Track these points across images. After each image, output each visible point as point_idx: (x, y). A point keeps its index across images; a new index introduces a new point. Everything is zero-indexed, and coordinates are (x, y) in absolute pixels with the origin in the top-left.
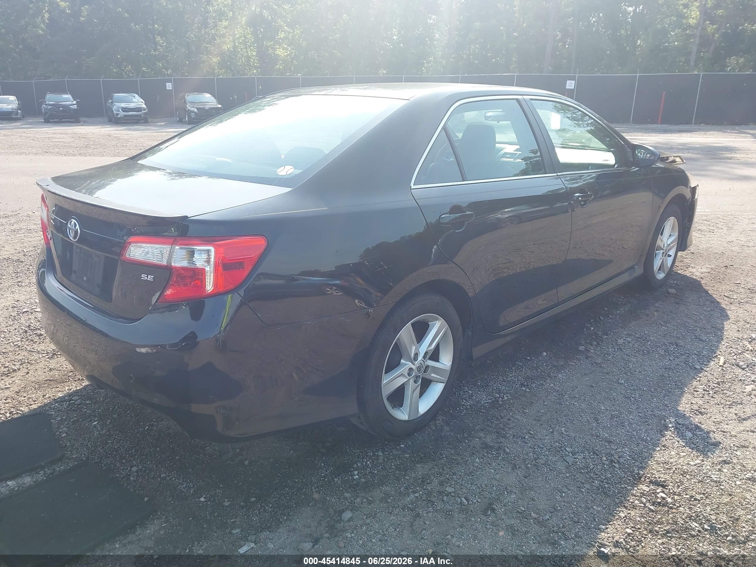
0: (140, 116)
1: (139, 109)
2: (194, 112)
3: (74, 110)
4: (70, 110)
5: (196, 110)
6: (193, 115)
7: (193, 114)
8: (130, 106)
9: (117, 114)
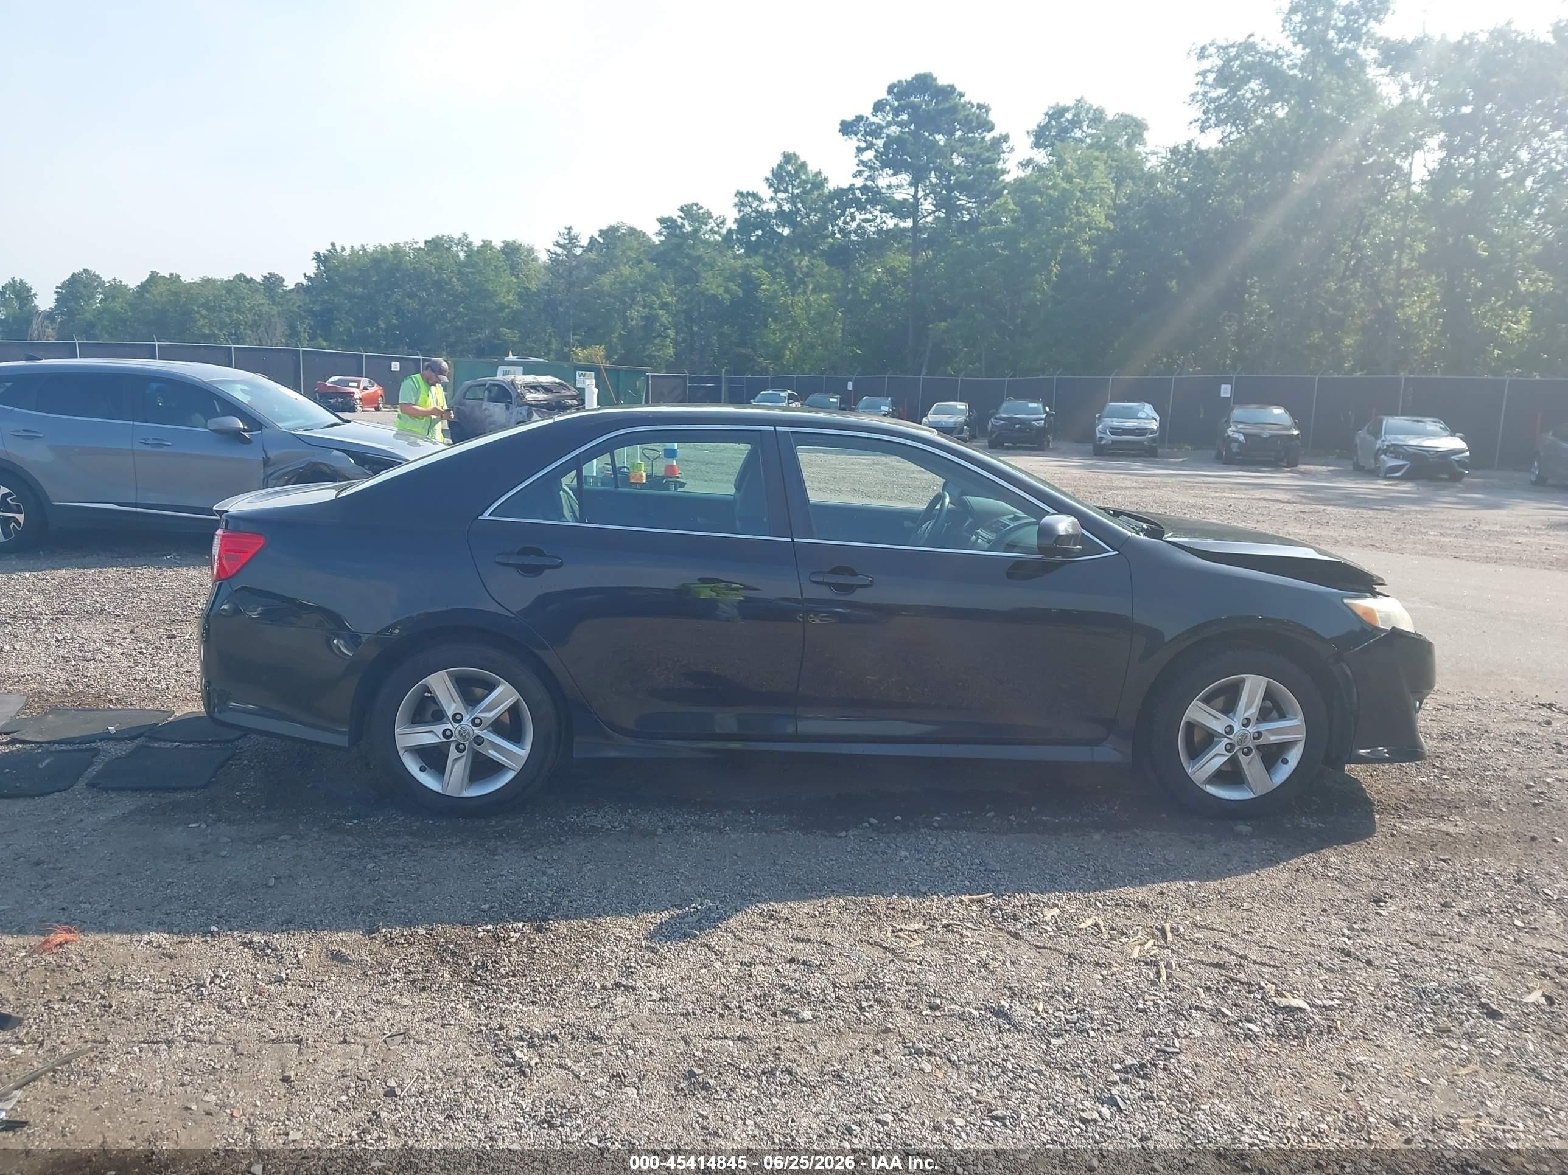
0: (1141, 443)
1: (1142, 432)
2: (1236, 440)
3: (1039, 428)
4: (1032, 428)
5: (1241, 438)
6: (1235, 447)
7: (1236, 444)
8: (1127, 424)
9: (1101, 439)
